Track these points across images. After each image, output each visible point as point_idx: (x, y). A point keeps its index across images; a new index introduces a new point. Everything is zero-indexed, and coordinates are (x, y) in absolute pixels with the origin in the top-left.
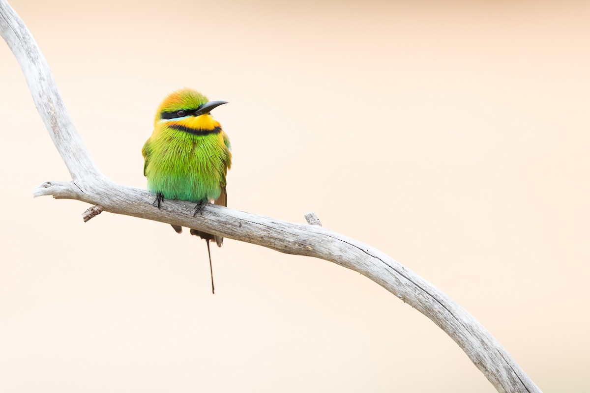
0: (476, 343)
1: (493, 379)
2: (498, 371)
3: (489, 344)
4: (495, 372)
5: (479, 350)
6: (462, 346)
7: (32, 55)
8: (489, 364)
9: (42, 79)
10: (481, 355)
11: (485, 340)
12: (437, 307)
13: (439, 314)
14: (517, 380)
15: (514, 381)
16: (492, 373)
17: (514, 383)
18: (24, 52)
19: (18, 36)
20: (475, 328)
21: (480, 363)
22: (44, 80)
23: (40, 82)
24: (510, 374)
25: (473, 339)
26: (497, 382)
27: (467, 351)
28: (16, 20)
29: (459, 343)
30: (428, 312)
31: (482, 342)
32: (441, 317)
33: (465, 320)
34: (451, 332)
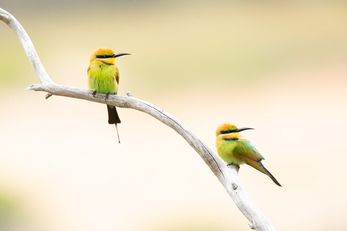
0: (190, 138)
1: (197, 150)
2: (199, 147)
3: (195, 138)
4: (198, 148)
5: (191, 140)
6: (185, 138)
7: (25, 39)
8: (195, 145)
9: (29, 47)
10: (192, 142)
11: (194, 136)
12: (175, 125)
13: (176, 127)
14: (206, 150)
15: (205, 151)
16: (197, 148)
17: (205, 152)
18: (22, 38)
19: (20, 32)
20: (190, 132)
21: (192, 145)
22: (30, 47)
23: (28, 49)
24: (203, 148)
25: (189, 136)
26: (199, 151)
27: (187, 141)
28: (20, 26)
29: (184, 137)
30: (172, 126)
31: (193, 137)
32: (177, 128)
33: (186, 129)
34: (181, 134)
